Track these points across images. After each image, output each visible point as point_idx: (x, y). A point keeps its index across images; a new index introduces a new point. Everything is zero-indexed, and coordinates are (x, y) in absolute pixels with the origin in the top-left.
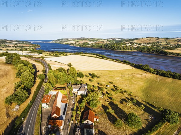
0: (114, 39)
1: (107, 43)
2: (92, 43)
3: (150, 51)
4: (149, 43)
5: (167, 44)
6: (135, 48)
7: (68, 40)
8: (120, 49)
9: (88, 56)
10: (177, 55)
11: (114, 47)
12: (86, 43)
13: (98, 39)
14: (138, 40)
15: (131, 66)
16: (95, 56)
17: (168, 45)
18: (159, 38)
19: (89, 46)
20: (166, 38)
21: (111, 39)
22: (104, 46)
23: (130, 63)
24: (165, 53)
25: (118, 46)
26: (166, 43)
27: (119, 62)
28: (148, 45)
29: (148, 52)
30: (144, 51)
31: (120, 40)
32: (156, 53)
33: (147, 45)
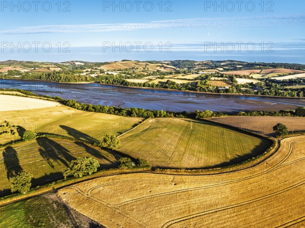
0: (72, 63)
1: (54, 70)
2: (26, 70)
4: (120, 70)
5: (143, 71)
6: (93, 79)
10: (139, 86)
11: (59, 78)
12: (16, 70)
13: (43, 63)
14: (107, 65)
17: (143, 73)
18: (139, 62)
19: (18, 76)
21: (68, 62)
22: (44, 76)
24: (127, 84)
25: (65, 76)
26: (144, 69)
28: (115, 74)
30: (103, 82)
31: (83, 64)
32: (116, 84)
33: (112, 73)
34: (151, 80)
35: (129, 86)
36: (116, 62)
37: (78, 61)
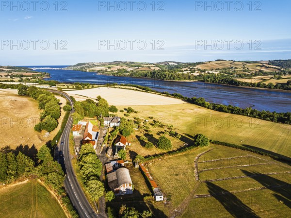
0: (166, 63)
1: (155, 69)
2: (132, 69)
3: (216, 82)
4: (218, 69)
5: (244, 71)
6: (195, 77)
7: (94, 64)
8: (174, 79)
9: (125, 88)
10: (252, 86)
11: (164, 76)
12: (123, 69)
13: (142, 63)
14: (202, 65)
15: (183, 100)
16: (135, 88)
17: (244, 73)
18: (234, 61)
19: (128, 74)
20: (245, 62)
21: (163, 63)
23: (182, 97)
24: (237, 83)
25: (170, 74)
26: (244, 68)
27: (167, 96)
28: (216, 73)
29: (213, 82)
30: (208, 81)
31: (176, 64)
32: (224, 83)
33: (214, 72)
34: (265, 80)
35: (240, 86)
36: (210, 61)
37: (172, 62)
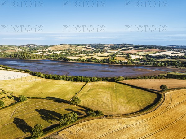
0: (29, 46)
1: (18, 51)
3: (57, 59)
4: (61, 50)
5: (75, 51)
6: (45, 56)
8: (30, 58)
10: (75, 61)
11: (23, 56)
14: (52, 47)
15: (30, 74)
17: (75, 52)
18: (71, 45)
21: (26, 45)
22: (13, 55)
24: (67, 60)
25: (28, 55)
26: (75, 49)
28: (58, 53)
29: (55, 59)
30: (52, 59)
31: (36, 46)
32: (61, 60)
34: (82, 57)
35: (69, 61)
36: (57, 45)
37: (33, 45)
